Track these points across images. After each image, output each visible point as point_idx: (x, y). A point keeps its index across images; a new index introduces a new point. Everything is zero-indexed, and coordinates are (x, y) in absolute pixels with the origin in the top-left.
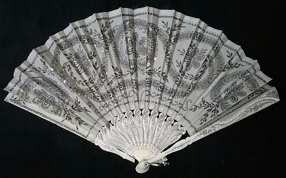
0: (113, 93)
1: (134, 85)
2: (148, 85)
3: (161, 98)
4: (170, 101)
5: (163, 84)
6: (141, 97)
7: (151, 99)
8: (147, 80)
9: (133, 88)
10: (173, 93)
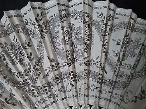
0: (50, 87)
1: (72, 78)
2: (86, 77)
3: (100, 92)
4: (110, 94)
5: (101, 75)
7: (91, 93)
8: (86, 72)
9: (71, 81)
10: (113, 85)
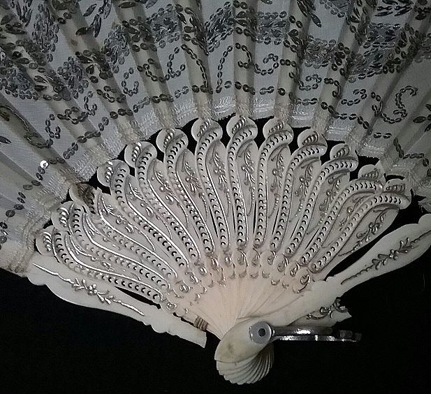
2: (243, 28)
3: (296, 79)
4: (334, 88)
6: (220, 75)
7: (260, 82)
8: (240, 10)
9: (186, 38)
10: (344, 61)
